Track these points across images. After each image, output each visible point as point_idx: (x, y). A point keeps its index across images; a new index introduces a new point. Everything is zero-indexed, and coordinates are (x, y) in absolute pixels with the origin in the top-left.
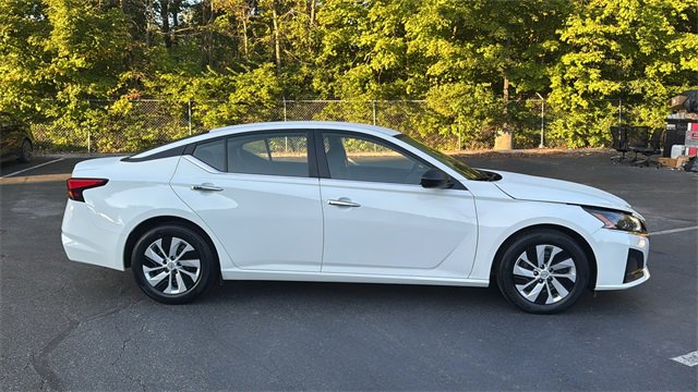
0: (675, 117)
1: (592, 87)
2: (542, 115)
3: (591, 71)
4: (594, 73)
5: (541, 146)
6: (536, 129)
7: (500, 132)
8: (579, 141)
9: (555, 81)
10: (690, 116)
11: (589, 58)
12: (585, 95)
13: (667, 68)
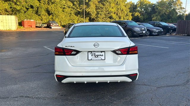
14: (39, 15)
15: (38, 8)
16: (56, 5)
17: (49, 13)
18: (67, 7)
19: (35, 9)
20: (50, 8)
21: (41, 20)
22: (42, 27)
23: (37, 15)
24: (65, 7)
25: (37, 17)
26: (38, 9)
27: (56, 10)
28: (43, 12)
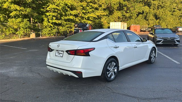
0: (76, 29)
1: (54, 21)
2: (40, 28)
3: (53, 17)
4: (54, 18)
5: (41, 36)
6: (39, 32)
7: (32, 33)
8: (49, 35)
9: (46, 19)
10: (79, 29)
11: (54, 14)
12: (52, 23)
13: (66, 18)
14: (147, 20)
15: (147, 13)
16: (165, 9)
17: (156, 17)
18: (178, 9)
19: (145, 14)
20: (158, 13)
21: (148, 25)
22: (146, 31)
23: (145, 20)
24: (175, 10)
25: (145, 22)
26: (146, 15)
27: (164, 14)
28: (151, 17)
